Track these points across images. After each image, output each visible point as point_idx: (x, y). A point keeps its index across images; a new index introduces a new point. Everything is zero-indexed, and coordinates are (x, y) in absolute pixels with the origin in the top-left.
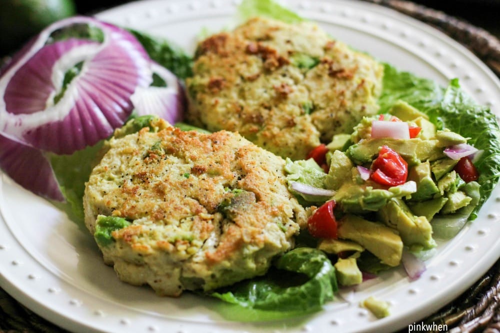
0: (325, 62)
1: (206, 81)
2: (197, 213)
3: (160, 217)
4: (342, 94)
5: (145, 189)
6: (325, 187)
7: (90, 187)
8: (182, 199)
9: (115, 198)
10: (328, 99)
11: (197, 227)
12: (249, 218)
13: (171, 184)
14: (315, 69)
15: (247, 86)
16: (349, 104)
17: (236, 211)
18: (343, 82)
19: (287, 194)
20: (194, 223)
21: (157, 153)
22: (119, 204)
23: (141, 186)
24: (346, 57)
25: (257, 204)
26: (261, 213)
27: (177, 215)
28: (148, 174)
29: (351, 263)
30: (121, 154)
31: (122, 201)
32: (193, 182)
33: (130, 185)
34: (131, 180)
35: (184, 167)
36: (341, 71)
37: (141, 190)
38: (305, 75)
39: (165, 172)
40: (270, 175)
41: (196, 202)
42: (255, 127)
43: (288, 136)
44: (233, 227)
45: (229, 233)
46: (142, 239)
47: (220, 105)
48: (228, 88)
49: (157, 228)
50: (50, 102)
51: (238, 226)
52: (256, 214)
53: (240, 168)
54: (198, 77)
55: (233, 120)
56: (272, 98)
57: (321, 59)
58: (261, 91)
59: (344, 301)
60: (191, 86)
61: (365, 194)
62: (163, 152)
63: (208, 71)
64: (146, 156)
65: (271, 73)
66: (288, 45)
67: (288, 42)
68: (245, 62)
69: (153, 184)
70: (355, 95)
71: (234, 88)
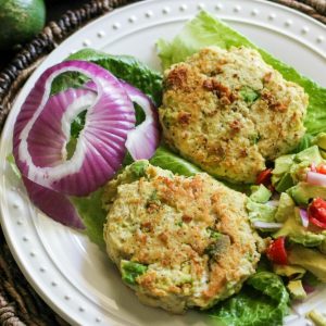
0: (265, 96)
1: (175, 115)
2: (192, 257)
3: (167, 263)
4: (280, 126)
6: (276, 221)
8: (180, 246)
9: (131, 246)
10: (270, 131)
11: (194, 270)
12: (228, 260)
13: (170, 233)
14: (257, 102)
15: (208, 121)
16: (285, 134)
17: (219, 254)
18: (280, 114)
19: (250, 230)
20: (191, 267)
21: (155, 203)
22: (135, 251)
23: (147, 234)
24: (281, 89)
26: (236, 253)
27: (179, 260)
28: (152, 224)
29: (298, 285)
30: (129, 203)
31: (137, 248)
32: (185, 231)
33: (141, 234)
34: (141, 228)
35: (177, 216)
36: (278, 105)
37: (149, 239)
38: (249, 107)
39: (164, 221)
40: (237, 215)
41: (188, 247)
42: (218, 158)
43: (242, 165)
44: (218, 268)
45: (216, 274)
46: (158, 285)
47: (189, 138)
48: (193, 122)
49: (166, 273)
50: (64, 151)
51: (222, 267)
52: (232, 255)
53: (216, 212)
54: (169, 110)
55: (200, 151)
56: (228, 131)
57: (262, 92)
58: (219, 125)
59: (296, 313)
60: (165, 118)
61: (307, 237)
62: (159, 203)
63: (177, 106)
64: (148, 206)
65: (225, 109)
66: (236, 80)
67: (235, 76)
68: (204, 98)
69: (157, 233)
70: (289, 126)
71: (198, 123)
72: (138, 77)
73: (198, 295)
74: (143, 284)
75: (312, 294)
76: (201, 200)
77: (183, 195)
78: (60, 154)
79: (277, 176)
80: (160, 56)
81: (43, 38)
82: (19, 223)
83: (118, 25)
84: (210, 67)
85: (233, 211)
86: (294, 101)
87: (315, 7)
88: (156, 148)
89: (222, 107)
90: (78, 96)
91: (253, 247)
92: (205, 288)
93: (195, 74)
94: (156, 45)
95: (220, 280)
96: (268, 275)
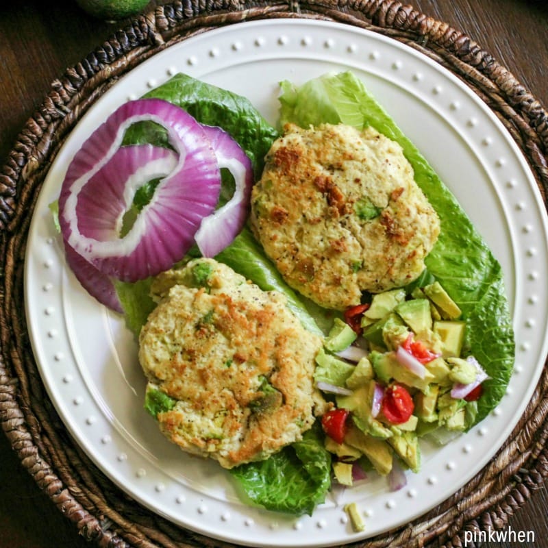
0: (386, 218)
1: (270, 206)
2: (230, 408)
3: (199, 406)
4: (392, 261)
5: (192, 368)
6: (346, 386)
7: (146, 347)
8: (221, 391)
9: (165, 371)
10: (378, 264)
11: (228, 425)
12: (272, 424)
13: (213, 371)
14: (374, 222)
15: (307, 228)
16: (395, 272)
17: (262, 414)
18: (396, 247)
19: (311, 390)
20: (225, 420)
21: (207, 327)
22: (168, 378)
23: (187, 363)
25: (281, 409)
26: (284, 417)
27: (214, 408)
28: (196, 352)
29: (348, 469)
30: (177, 316)
31: (170, 376)
32: (233, 374)
33: (180, 360)
34: (182, 353)
35: (228, 352)
36: (398, 236)
37: (188, 370)
38: (362, 226)
39: (211, 353)
40: (301, 368)
41: (230, 393)
42: (304, 278)
43: (332, 294)
44: (257, 431)
45: (252, 436)
46: (181, 431)
47: (279, 239)
48: (289, 224)
49: (195, 418)
50: (120, 221)
51: (261, 429)
52: (278, 420)
53: (276, 358)
54: (265, 196)
55: (286, 261)
56: (326, 249)
57: (383, 214)
58: (317, 238)
59: (334, 500)
60: (256, 203)
61: (371, 428)
62: (212, 328)
63: (275, 194)
64: (198, 327)
65: (331, 221)
66: (356, 187)
67: (357, 181)
68: (310, 198)
69: (200, 366)
70: (403, 265)
71: (294, 226)
72: (242, 131)
73: (224, 453)
74: (165, 423)
75: (360, 481)
76: (263, 339)
77: (244, 326)
78: (114, 223)
79: (369, 319)
80: (281, 99)
81: (142, 29)
82: (44, 289)
83: (238, 45)
84: (330, 158)
85: (297, 362)
86: (419, 235)
87: (498, 87)
88: (236, 234)
89: (327, 216)
90: (155, 157)
91: (308, 411)
92: (236, 447)
93: (309, 161)
94: (281, 84)
95: (255, 446)
96: (315, 448)
